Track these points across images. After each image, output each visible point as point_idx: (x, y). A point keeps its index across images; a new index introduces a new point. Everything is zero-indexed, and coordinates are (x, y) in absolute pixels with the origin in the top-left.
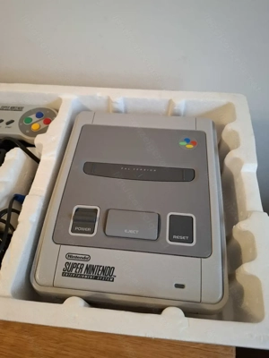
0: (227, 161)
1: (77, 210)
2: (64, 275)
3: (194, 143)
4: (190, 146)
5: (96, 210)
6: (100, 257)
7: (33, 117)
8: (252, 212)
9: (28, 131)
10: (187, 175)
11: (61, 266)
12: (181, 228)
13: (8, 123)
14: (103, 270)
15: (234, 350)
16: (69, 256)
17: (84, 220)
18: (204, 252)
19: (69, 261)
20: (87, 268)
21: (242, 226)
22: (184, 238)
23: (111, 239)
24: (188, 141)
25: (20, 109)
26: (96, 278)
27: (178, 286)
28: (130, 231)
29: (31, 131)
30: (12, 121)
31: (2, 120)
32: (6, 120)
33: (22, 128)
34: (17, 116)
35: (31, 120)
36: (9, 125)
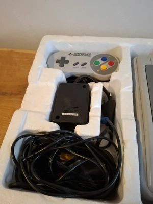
7: (100, 60)
9: (98, 71)
13: (82, 65)
25: (88, 55)
29: (100, 70)
30: (85, 64)
31: (77, 63)
32: (81, 63)
33: (94, 69)
34: (88, 60)
35: (99, 63)
36: (84, 66)
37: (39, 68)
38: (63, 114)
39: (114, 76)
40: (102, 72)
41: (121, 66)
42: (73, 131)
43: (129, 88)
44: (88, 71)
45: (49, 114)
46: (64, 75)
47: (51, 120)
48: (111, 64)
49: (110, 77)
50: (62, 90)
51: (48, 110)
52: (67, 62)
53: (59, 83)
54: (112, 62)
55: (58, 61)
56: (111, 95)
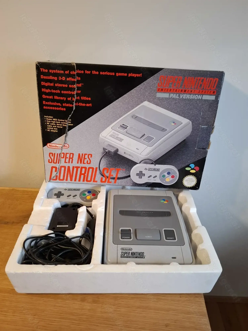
0: (183, 209)
1: (121, 230)
2: (121, 257)
3: (167, 201)
4: (166, 202)
5: (130, 230)
6: (136, 249)
7: (86, 193)
8: (197, 227)
9: (85, 200)
10: (168, 214)
11: (120, 254)
12: (170, 234)
13: (74, 196)
14: (139, 254)
15: (203, 294)
16: (123, 249)
17: (126, 234)
18: (182, 243)
19: (123, 251)
20: (132, 254)
21: (195, 232)
22: (172, 238)
23: (139, 241)
24: (164, 200)
25: (79, 190)
26: (136, 257)
27: (173, 258)
28: (148, 237)
29: (86, 199)
30: (76, 195)
31: (70, 195)
32: (72, 195)
33: (82, 198)
34: (78, 193)
35: (86, 194)
36: (75, 197)
37: (42, 199)
38: (58, 226)
39: (94, 202)
40: (87, 201)
41: (99, 196)
42: (65, 234)
43: (102, 208)
44: (78, 200)
45: (48, 227)
46: (59, 203)
47: (49, 229)
48: (94, 195)
49: (91, 204)
50: (57, 212)
51: (48, 225)
52: (63, 195)
53: (55, 208)
54: (94, 194)
55: (55, 195)
56: (93, 216)
